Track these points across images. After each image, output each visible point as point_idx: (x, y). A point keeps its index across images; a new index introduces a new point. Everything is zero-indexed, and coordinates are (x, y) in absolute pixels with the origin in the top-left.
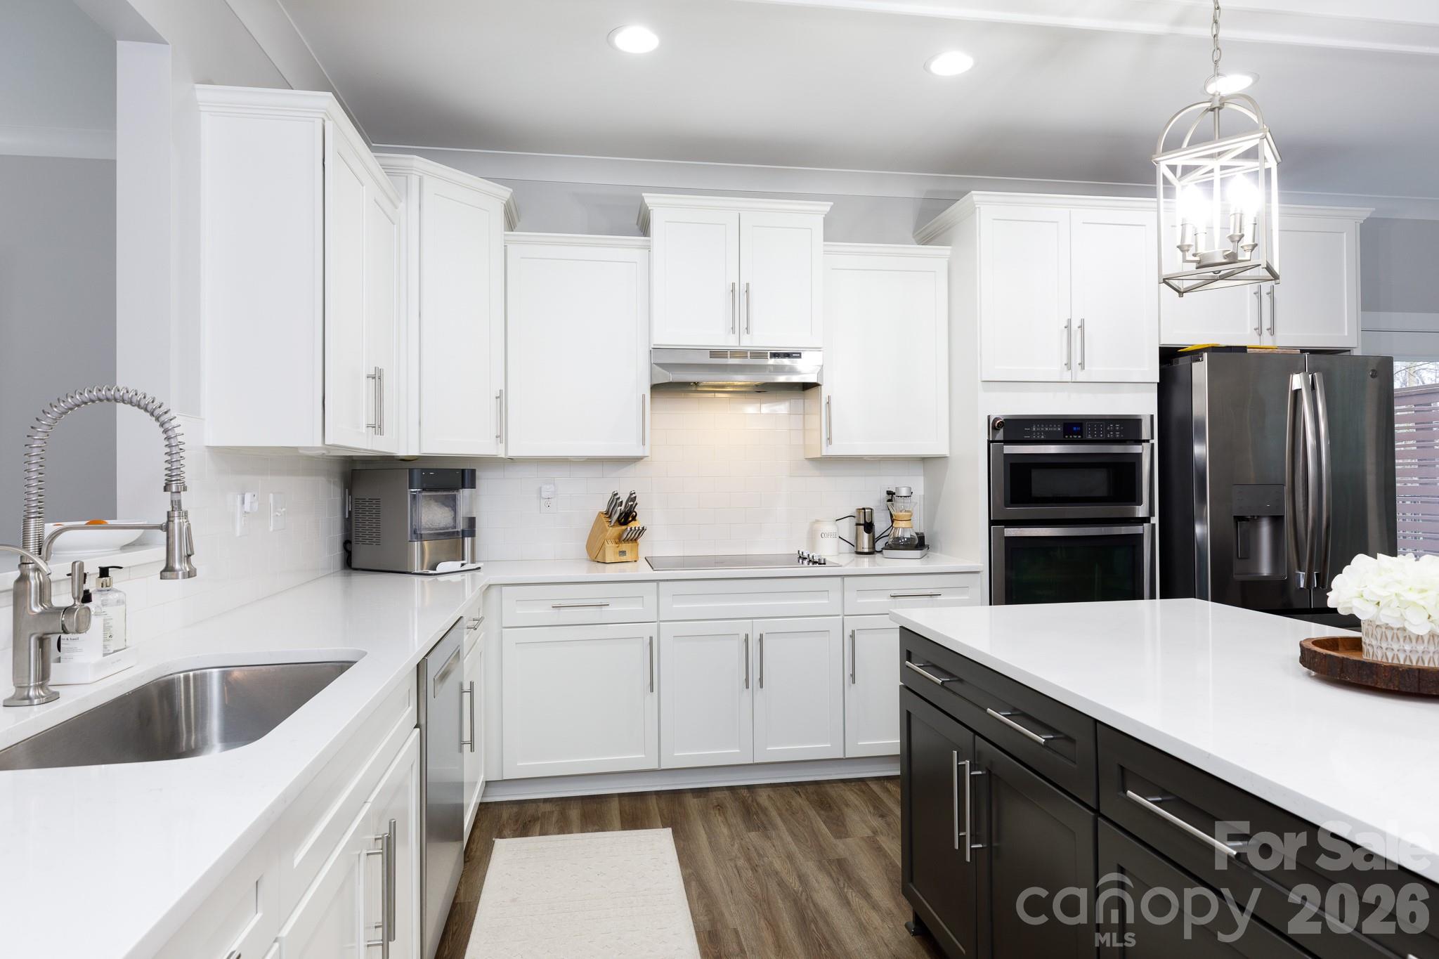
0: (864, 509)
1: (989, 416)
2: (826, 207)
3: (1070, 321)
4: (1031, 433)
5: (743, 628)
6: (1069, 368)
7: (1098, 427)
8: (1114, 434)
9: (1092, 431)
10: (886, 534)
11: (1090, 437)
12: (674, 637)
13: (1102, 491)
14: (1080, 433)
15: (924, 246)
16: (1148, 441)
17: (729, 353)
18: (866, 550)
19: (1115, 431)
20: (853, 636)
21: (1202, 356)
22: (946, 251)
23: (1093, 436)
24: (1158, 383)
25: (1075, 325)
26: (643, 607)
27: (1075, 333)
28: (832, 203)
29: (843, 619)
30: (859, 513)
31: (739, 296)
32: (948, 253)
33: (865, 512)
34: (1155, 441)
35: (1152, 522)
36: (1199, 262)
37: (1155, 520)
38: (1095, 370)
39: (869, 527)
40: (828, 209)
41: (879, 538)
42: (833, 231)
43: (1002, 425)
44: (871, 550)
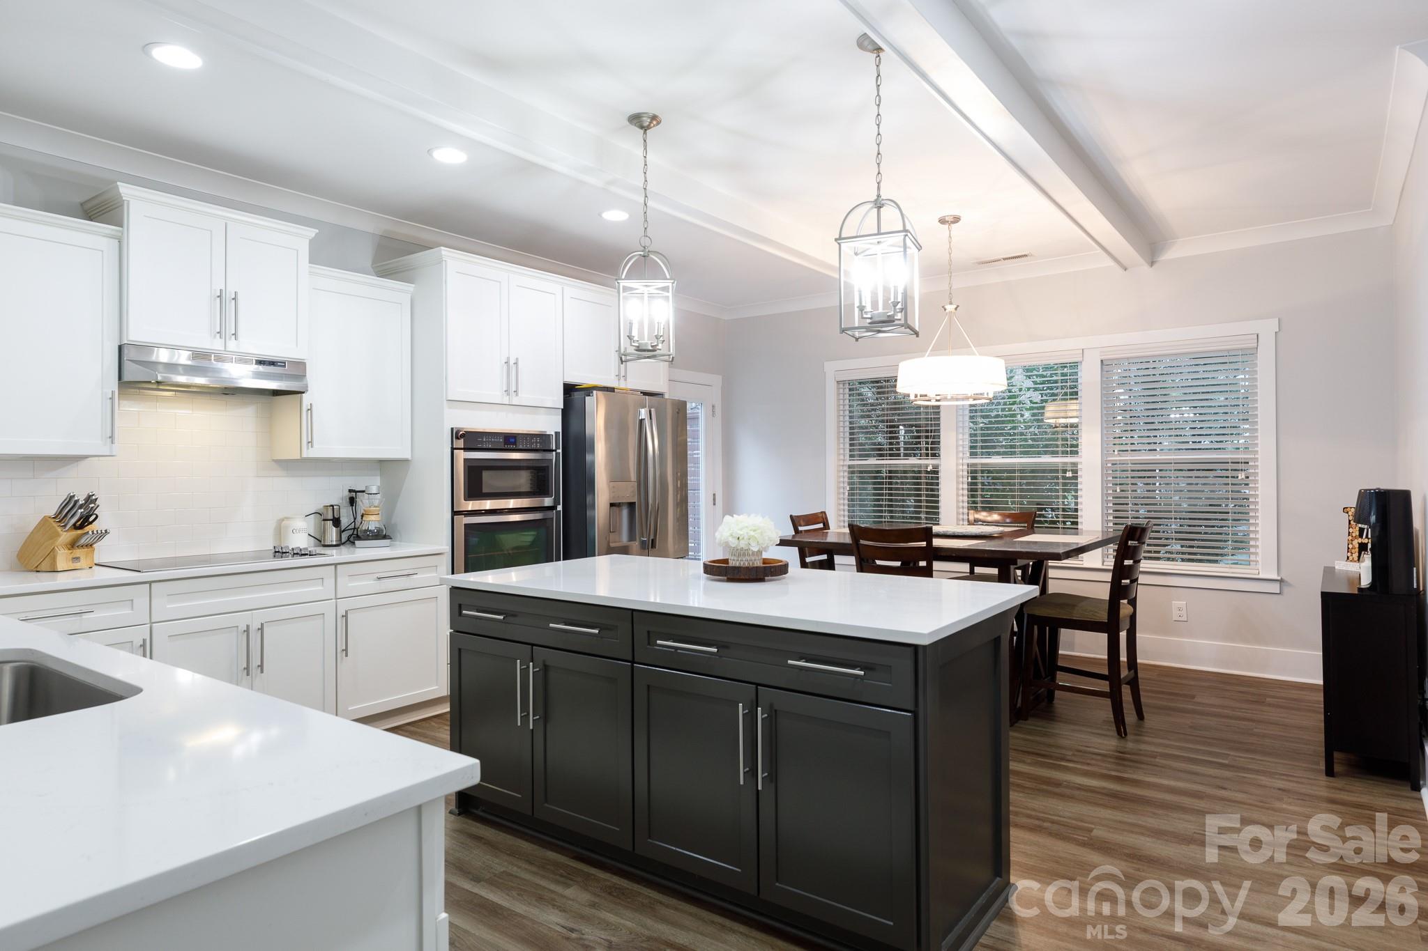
0: (332, 506)
1: (452, 429)
2: (312, 232)
3: (508, 358)
4: (482, 442)
5: (242, 621)
6: (508, 394)
7: (526, 440)
8: (536, 445)
9: (523, 442)
10: (350, 527)
11: (521, 447)
12: (169, 636)
13: (526, 488)
14: (515, 443)
15: (378, 278)
16: (555, 451)
17: (213, 356)
18: (334, 543)
19: (536, 443)
20: (345, 616)
21: (592, 393)
22: (410, 287)
23: (523, 446)
24: (562, 410)
25: (512, 362)
26: (132, 609)
27: (511, 366)
28: (317, 231)
29: (336, 602)
30: (327, 509)
31: (226, 302)
32: (412, 289)
33: (333, 509)
34: (560, 451)
35: (558, 509)
36: (638, 347)
37: (560, 508)
38: (525, 397)
39: (336, 522)
40: (313, 235)
41: (344, 531)
42: (317, 256)
43: (463, 436)
44: (338, 543)
